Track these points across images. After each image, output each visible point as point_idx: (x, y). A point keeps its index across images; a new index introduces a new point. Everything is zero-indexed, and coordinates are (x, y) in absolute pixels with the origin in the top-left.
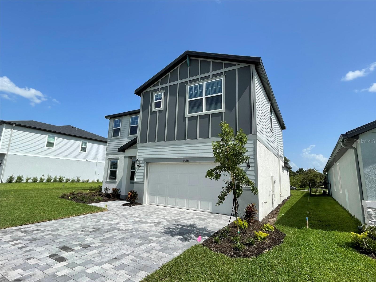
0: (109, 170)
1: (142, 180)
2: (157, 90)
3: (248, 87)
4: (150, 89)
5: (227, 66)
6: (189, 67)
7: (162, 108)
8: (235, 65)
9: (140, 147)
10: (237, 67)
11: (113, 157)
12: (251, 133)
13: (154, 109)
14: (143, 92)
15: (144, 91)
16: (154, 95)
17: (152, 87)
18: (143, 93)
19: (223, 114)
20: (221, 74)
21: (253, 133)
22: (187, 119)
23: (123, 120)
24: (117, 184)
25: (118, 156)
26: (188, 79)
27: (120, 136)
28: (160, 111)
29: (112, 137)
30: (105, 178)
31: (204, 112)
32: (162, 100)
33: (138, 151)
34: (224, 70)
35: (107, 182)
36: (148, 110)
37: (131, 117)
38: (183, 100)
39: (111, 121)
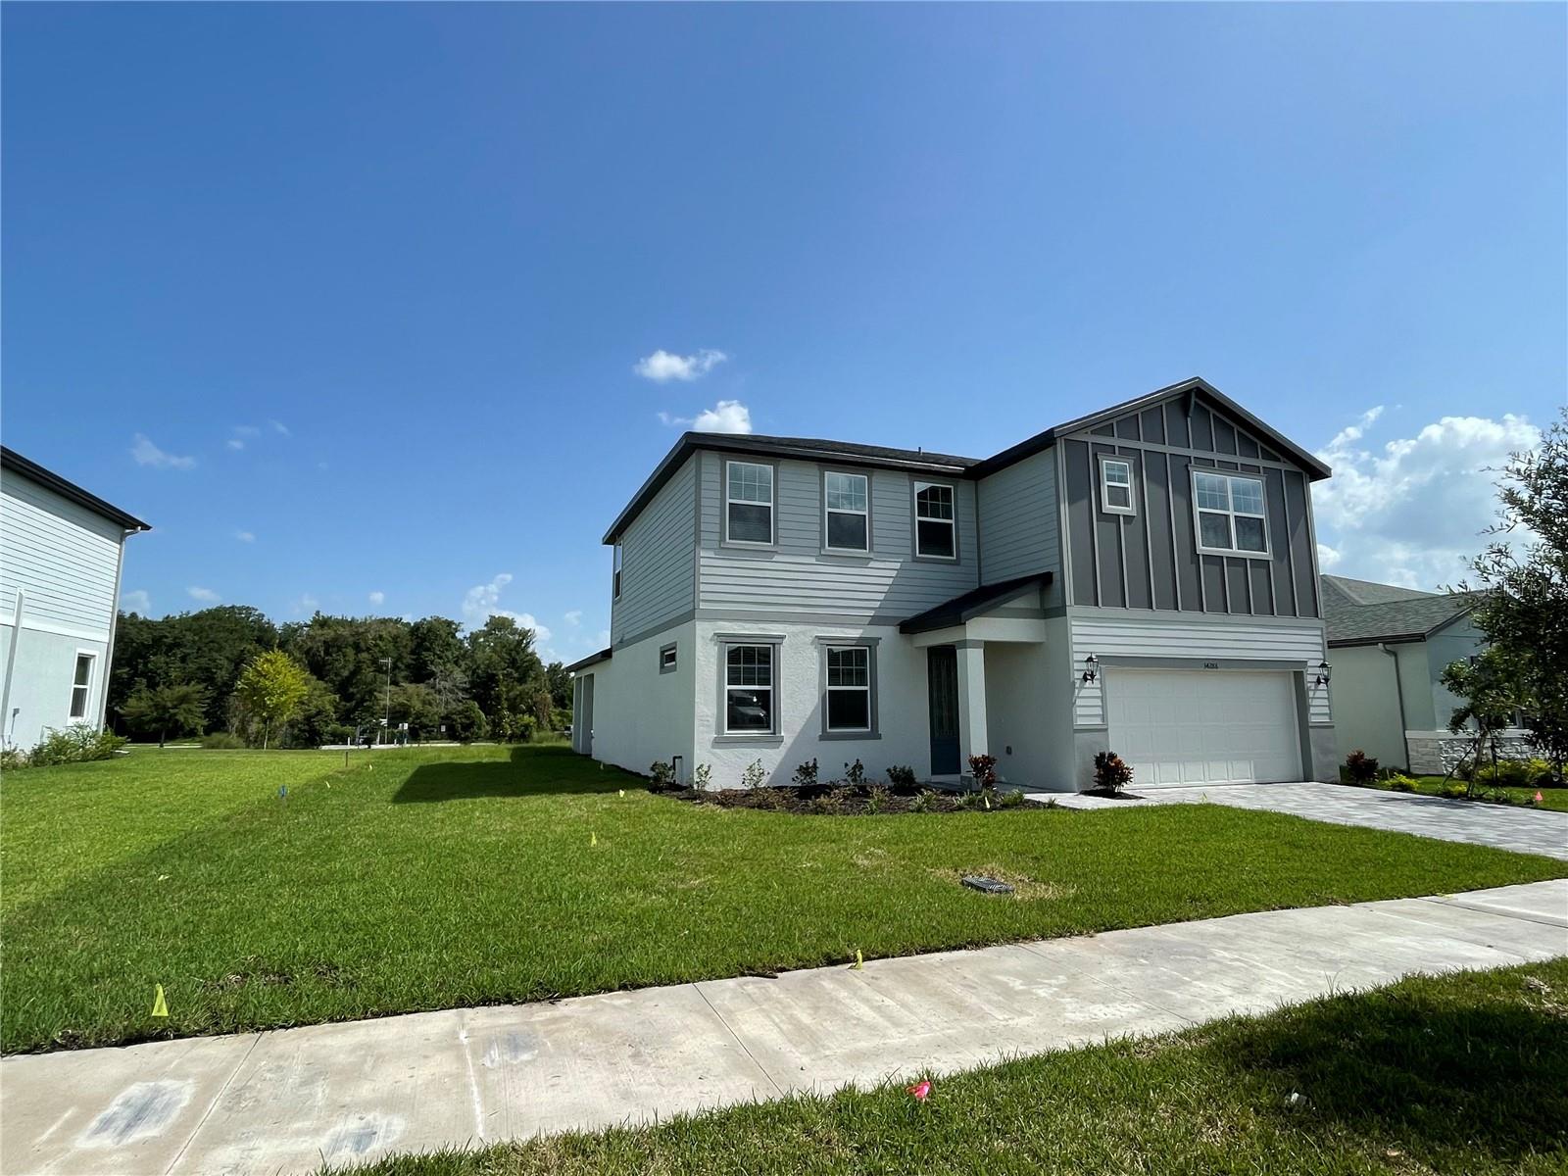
0: (725, 687)
2: (1110, 450)
3: (1303, 520)
4: (1088, 437)
5: (1267, 456)
6: (1190, 421)
7: (1131, 510)
8: (1278, 460)
9: (1077, 618)
10: (1283, 466)
11: (744, 630)
12: (1316, 615)
15: (1065, 437)
16: (1104, 462)
17: (1092, 433)
18: (1063, 441)
19: (1271, 564)
20: (1256, 470)
21: (1319, 617)
23: (780, 476)
24: (789, 745)
25: (774, 629)
26: (1192, 453)
27: (776, 543)
28: (1128, 519)
29: (722, 539)
30: (708, 726)
31: (1235, 551)
32: (1129, 485)
33: (1075, 630)
34: (1261, 463)
35: (720, 742)
36: (1085, 502)
37: (826, 473)
38: (1184, 504)
39: (703, 462)
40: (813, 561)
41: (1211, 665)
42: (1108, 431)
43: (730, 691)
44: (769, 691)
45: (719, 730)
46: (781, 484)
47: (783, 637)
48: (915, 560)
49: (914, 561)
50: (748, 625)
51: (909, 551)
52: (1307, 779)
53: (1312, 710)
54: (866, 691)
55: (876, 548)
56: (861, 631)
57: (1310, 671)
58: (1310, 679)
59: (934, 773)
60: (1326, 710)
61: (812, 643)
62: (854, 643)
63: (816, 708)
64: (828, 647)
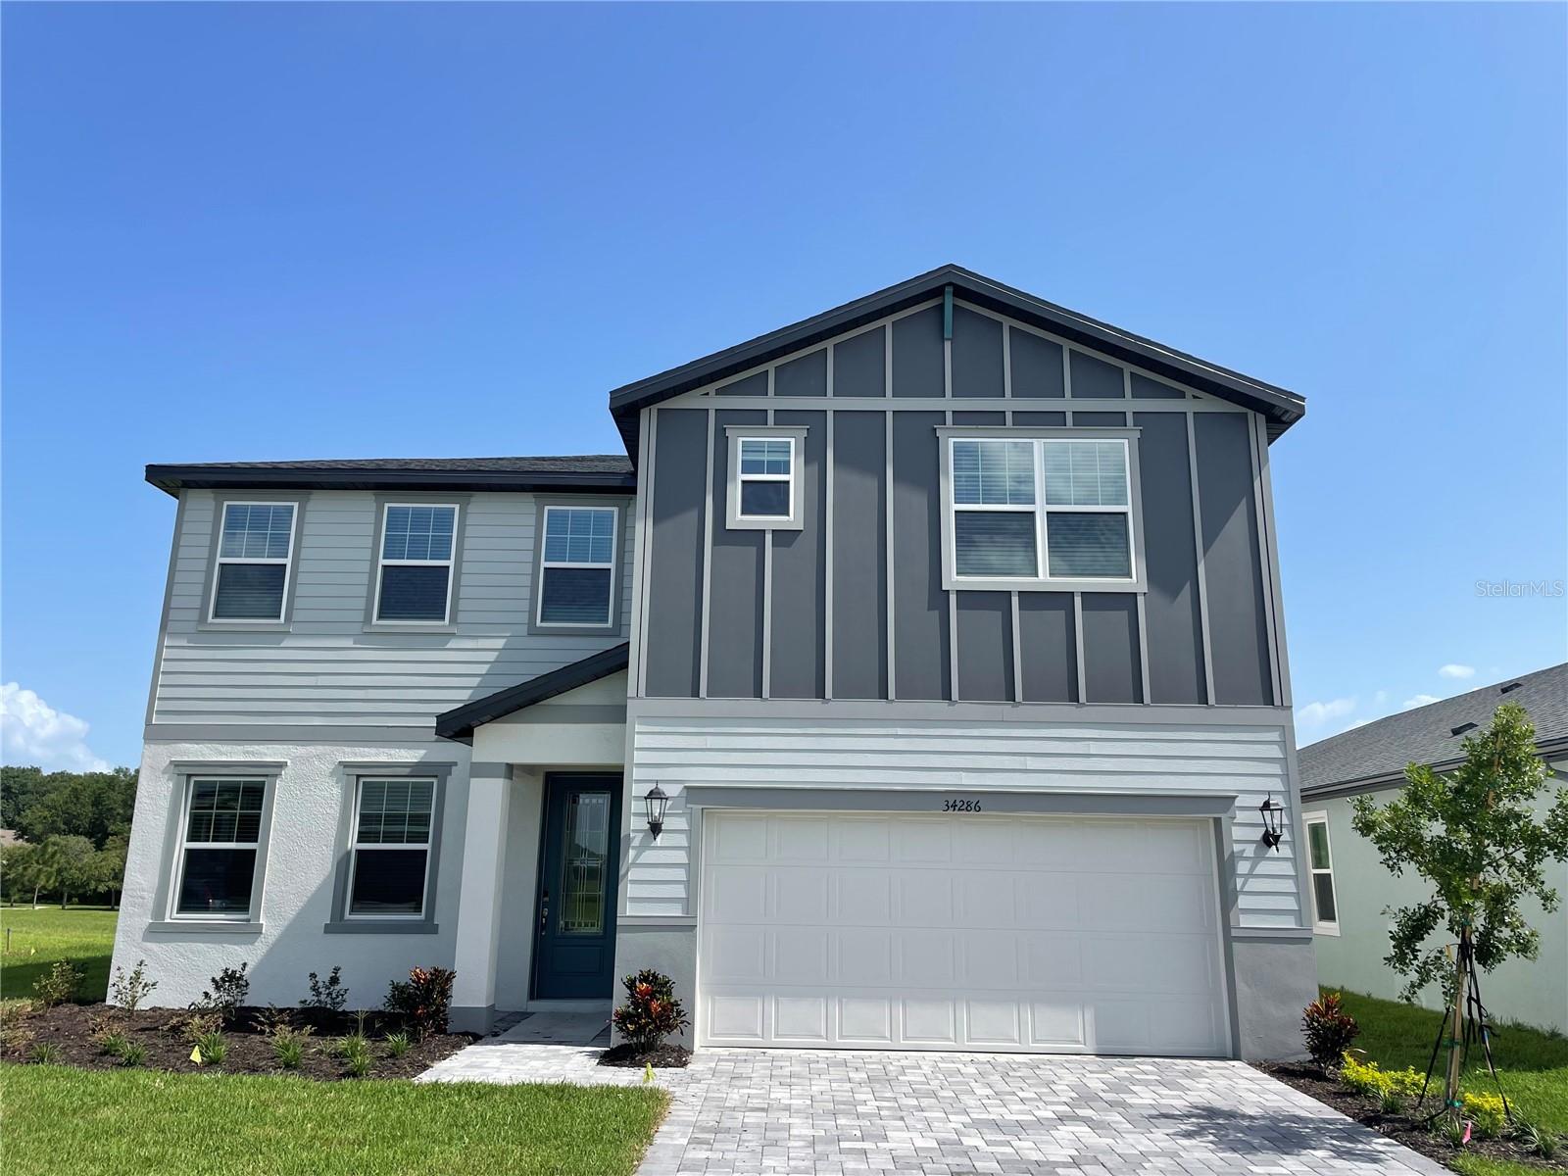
0: (182, 844)
1: (676, 911)
2: (757, 418)
3: (1242, 507)
4: (708, 401)
5: (1142, 388)
6: (948, 345)
7: (793, 518)
8: (1181, 395)
9: (646, 719)
10: (1192, 405)
12: (1269, 700)
13: (737, 518)
14: (654, 408)
15: (666, 405)
16: (740, 441)
17: (719, 392)
18: (654, 414)
19: (1141, 600)
20: (1115, 420)
21: (1277, 702)
22: (953, 598)
23: (309, 517)
24: (271, 940)
25: (269, 753)
26: (948, 404)
27: (288, 618)
28: (783, 537)
29: (203, 618)
30: (141, 906)
31: (1044, 579)
32: (794, 477)
33: (639, 741)
34: (1129, 405)
35: (158, 931)
36: (694, 514)
37: (387, 505)
38: (920, 501)
39: (188, 506)
40: (349, 643)
41: (963, 803)
42: (758, 387)
43: (189, 852)
44: (254, 851)
45: (159, 909)
46: (307, 530)
47: (281, 765)
48: (534, 632)
49: (530, 635)
50: (224, 748)
51: (525, 618)
52: (1236, 1057)
53: (1243, 902)
54: (425, 852)
55: (461, 617)
56: (422, 752)
57: (1241, 816)
58: (1243, 834)
60: (1290, 904)
61: (332, 774)
62: (407, 771)
63: (328, 877)
64: (362, 780)
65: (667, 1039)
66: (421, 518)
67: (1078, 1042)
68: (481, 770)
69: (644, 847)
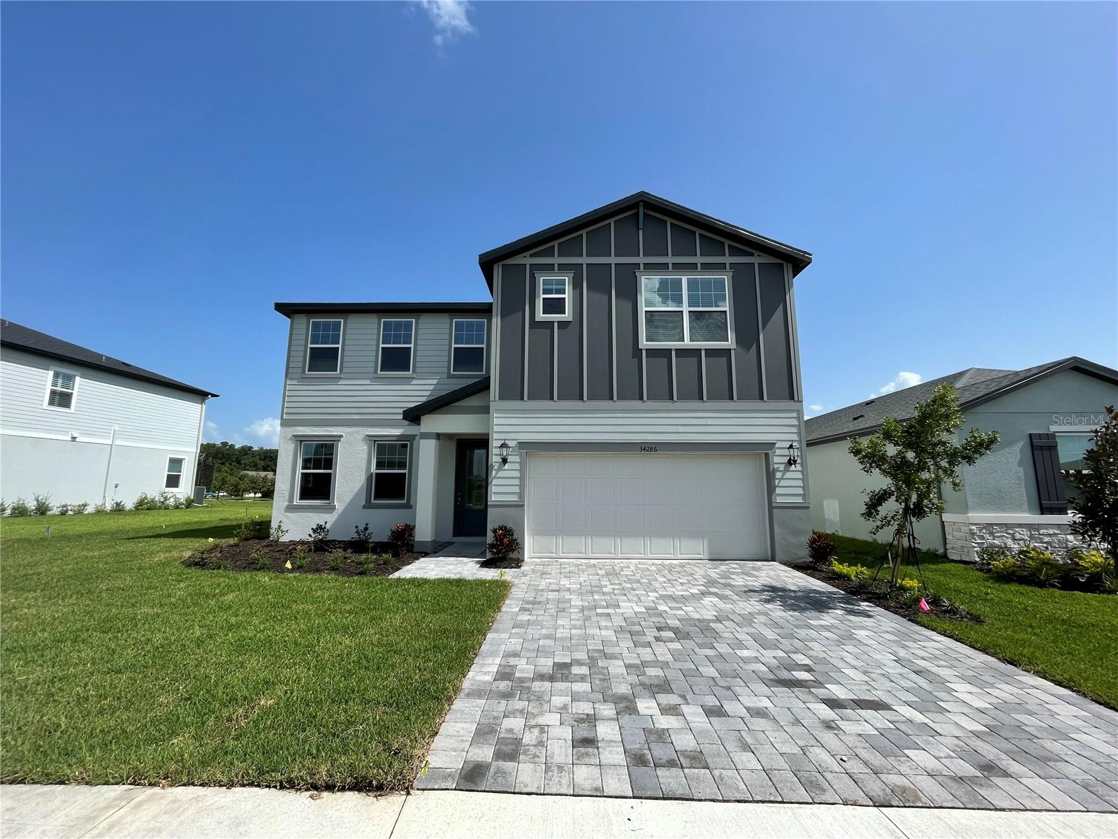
0: (300, 471)
1: (515, 498)
2: (549, 268)
3: (781, 307)
4: (526, 260)
5: (734, 252)
6: (641, 232)
7: (567, 315)
8: (752, 255)
9: (498, 411)
10: (757, 260)
11: (314, 431)
12: (792, 398)
13: (541, 316)
14: (500, 264)
15: (506, 262)
16: (541, 279)
17: (531, 256)
18: (501, 266)
19: (733, 352)
20: (721, 267)
21: (796, 399)
22: (644, 353)
23: (348, 326)
24: (340, 511)
25: (334, 431)
26: (641, 260)
27: (341, 371)
28: (563, 325)
29: (303, 372)
30: (283, 497)
31: (687, 343)
32: (567, 296)
33: (496, 421)
34: (728, 260)
35: (291, 508)
36: (520, 314)
37: (383, 320)
38: (629, 305)
39: (295, 321)
40: (368, 382)
41: (648, 448)
42: (549, 252)
43: (302, 473)
44: (330, 474)
45: (291, 499)
46: (348, 332)
47: (341, 436)
48: (450, 376)
49: (448, 378)
50: (314, 429)
51: (445, 370)
52: (773, 560)
53: (778, 491)
54: (405, 474)
55: (418, 370)
56: (402, 430)
57: (778, 452)
58: (778, 460)
59: (455, 535)
60: (801, 491)
61: (363, 440)
62: (395, 439)
63: (362, 486)
64: (376, 443)
65: (512, 555)
66: (398, 325)
67: (700, 554)
68: (425, 436)
69: (499, 469)
